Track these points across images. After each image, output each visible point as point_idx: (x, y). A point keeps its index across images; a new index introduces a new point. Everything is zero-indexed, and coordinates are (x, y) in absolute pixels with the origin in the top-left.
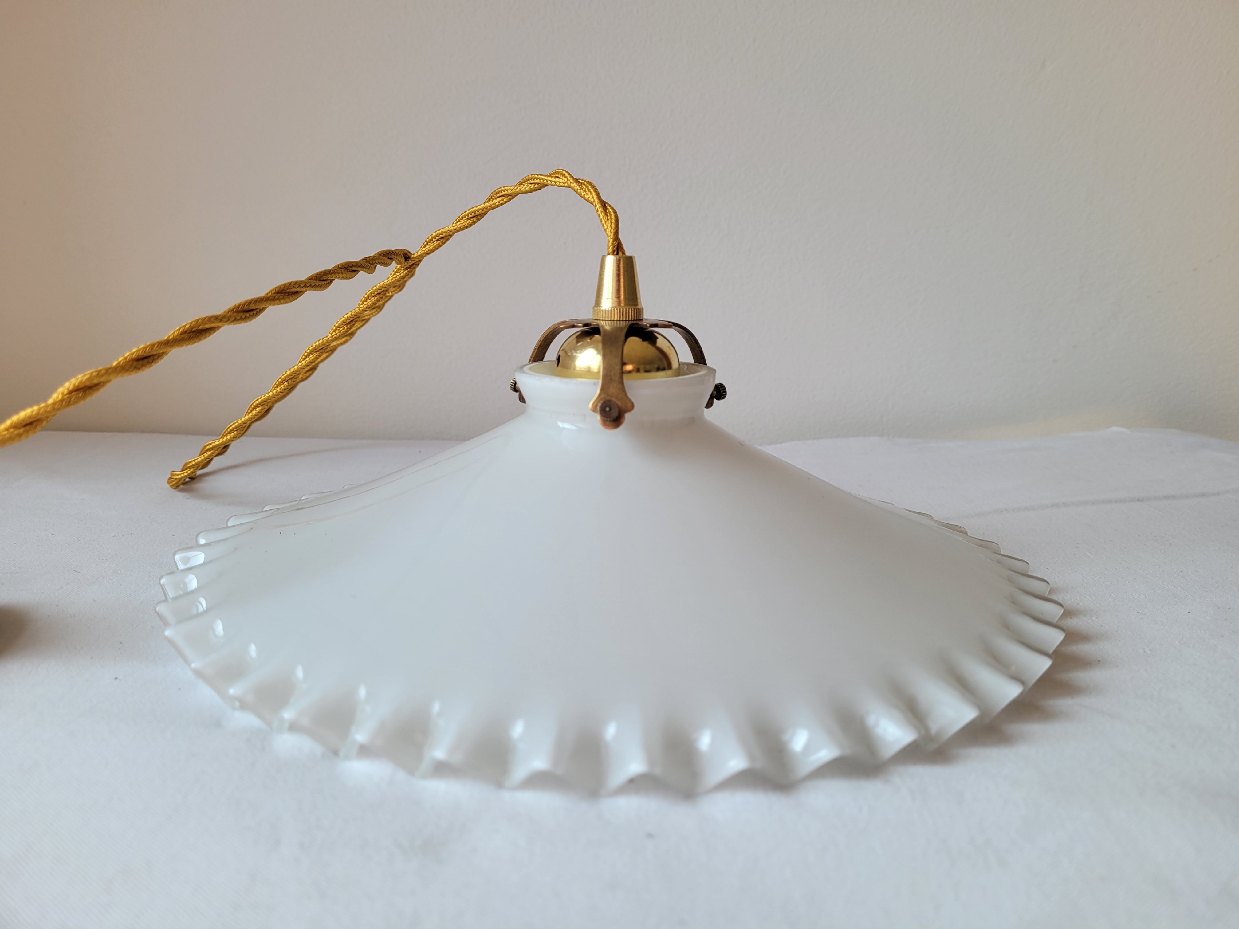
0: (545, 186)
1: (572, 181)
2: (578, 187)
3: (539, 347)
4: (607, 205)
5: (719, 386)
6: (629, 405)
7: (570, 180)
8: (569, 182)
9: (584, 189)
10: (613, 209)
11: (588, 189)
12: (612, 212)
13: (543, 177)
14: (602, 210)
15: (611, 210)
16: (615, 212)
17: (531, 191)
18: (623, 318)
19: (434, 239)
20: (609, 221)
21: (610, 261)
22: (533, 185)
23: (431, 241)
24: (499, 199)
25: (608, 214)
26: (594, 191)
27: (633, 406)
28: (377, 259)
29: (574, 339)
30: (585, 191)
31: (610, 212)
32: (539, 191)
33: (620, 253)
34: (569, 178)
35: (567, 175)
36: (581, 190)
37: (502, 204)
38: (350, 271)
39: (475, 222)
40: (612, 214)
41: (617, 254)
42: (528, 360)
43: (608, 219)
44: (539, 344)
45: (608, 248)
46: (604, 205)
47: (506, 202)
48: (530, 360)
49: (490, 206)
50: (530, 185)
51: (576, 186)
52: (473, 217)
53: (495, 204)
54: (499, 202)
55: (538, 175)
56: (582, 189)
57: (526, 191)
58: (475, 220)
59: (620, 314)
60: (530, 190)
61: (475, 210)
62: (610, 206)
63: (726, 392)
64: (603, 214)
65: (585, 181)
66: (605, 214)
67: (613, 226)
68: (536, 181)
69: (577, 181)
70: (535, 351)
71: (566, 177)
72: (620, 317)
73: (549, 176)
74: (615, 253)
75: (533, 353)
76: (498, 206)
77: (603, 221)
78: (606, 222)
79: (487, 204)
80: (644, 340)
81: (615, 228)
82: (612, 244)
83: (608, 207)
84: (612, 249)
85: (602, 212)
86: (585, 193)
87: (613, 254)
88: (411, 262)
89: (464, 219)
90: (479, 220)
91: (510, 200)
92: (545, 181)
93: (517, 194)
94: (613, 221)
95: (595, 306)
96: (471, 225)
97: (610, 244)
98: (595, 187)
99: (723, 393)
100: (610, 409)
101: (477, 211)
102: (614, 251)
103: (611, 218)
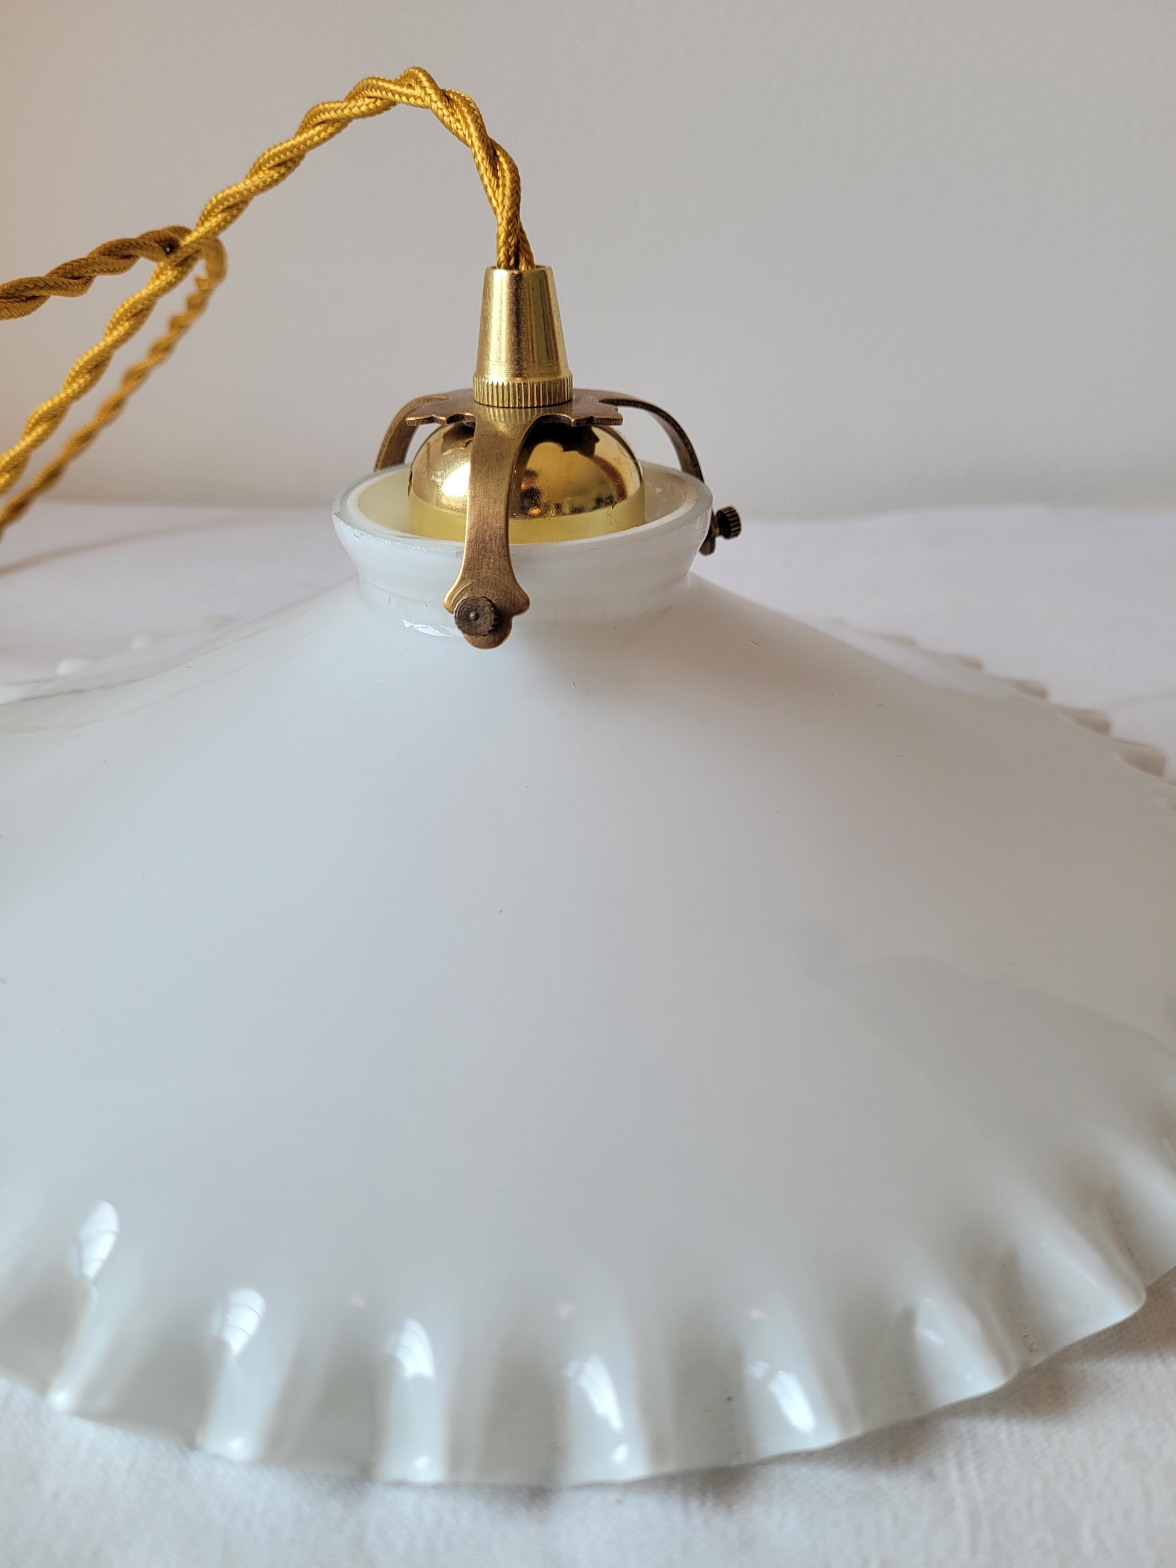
0: (393, 103)
1: (434, 97)
2: (445, 111)
3: (390, 442)
4: (498, 153)
5: (728, 515)
6: (522, 600)
7: (430, 95)
8: (427, 99)
9: (455, 116)
10: (510, 161)
11: (463, 116)
12: (507, 172)
13: (386, 85)
14: (487, 166)
15: (505, 167)
16: (514, 170)
17: (371, 113)
18: (526, 402)
19: (216, 210)
20: (501, 189)
21: (501, 279)
22: (373, 100)
23: (213, 214)
24: (318, 128)
25: (499, 174)
26: (472, 120)
27: (527, 603)
28: (96, 263)
29: (437, 441)
30: (459, 121)
31: (502, 170)
32: (386, 113)
33: (523, 261)
34: (429, 91)
35: (426, 84)
36: (451, 118)
37: (324, 140)
38: (22, 301)
39: (283, 176)
40: (507, 174)
41: (516, 265)
42: (373, 465)
43: (498, 186)
44: (390, 437)
45: (499, 252)
46: (492, 150)
47: (332, 135)
48: (377, 465)
49: (304, 143)
50: (367, 101)
51: (442, 109)
52: (279, 165)
53: (311, 138)
54: (318, 134)
55: (378, 79)
56: (453, 115)
57: (360, 114)
58: (283, 170)
59: (520, 395)
60: (368, 112)
61: (279, 151)
62: (505, 155)
63: (739, 525)
64: (489, 174)
65: (459, 96)
66: (493, 174)
67: (507, 203)
68: (378, 94)
69: (445, 96)
70: (385, 449)
71: (424, 88)
72: (520, 400)
73: (397, 83)
74: (512, 262)
75: (380, 453)
76: (318, 144)
77: (489, 190)
78: (494, 193)
79: (299, 139)
80: (567, 448)
81: (511, 208)
82: (506, 242)
83: (502, 159)
84: (505, 254)
85: (487, 169)
86: (458, 125)
87: (508, 267)
88: (180, 255)
89: (264, 168)
90: (290, 170)
91: (338, 130)
92: (390, 95)
93: (348, 120)
94: (508, 192)
95: (476, 375)
96: (276, 182)
97: (501, 243)
98: (475, 112)
99: (734, 526)
100: (477, 617)
101: (283, 152)
102: (508, 259)
103: (504, 185)
